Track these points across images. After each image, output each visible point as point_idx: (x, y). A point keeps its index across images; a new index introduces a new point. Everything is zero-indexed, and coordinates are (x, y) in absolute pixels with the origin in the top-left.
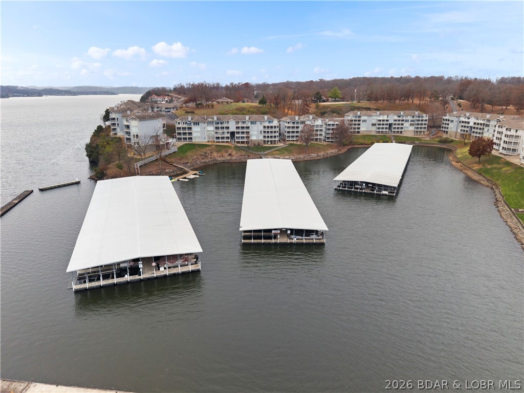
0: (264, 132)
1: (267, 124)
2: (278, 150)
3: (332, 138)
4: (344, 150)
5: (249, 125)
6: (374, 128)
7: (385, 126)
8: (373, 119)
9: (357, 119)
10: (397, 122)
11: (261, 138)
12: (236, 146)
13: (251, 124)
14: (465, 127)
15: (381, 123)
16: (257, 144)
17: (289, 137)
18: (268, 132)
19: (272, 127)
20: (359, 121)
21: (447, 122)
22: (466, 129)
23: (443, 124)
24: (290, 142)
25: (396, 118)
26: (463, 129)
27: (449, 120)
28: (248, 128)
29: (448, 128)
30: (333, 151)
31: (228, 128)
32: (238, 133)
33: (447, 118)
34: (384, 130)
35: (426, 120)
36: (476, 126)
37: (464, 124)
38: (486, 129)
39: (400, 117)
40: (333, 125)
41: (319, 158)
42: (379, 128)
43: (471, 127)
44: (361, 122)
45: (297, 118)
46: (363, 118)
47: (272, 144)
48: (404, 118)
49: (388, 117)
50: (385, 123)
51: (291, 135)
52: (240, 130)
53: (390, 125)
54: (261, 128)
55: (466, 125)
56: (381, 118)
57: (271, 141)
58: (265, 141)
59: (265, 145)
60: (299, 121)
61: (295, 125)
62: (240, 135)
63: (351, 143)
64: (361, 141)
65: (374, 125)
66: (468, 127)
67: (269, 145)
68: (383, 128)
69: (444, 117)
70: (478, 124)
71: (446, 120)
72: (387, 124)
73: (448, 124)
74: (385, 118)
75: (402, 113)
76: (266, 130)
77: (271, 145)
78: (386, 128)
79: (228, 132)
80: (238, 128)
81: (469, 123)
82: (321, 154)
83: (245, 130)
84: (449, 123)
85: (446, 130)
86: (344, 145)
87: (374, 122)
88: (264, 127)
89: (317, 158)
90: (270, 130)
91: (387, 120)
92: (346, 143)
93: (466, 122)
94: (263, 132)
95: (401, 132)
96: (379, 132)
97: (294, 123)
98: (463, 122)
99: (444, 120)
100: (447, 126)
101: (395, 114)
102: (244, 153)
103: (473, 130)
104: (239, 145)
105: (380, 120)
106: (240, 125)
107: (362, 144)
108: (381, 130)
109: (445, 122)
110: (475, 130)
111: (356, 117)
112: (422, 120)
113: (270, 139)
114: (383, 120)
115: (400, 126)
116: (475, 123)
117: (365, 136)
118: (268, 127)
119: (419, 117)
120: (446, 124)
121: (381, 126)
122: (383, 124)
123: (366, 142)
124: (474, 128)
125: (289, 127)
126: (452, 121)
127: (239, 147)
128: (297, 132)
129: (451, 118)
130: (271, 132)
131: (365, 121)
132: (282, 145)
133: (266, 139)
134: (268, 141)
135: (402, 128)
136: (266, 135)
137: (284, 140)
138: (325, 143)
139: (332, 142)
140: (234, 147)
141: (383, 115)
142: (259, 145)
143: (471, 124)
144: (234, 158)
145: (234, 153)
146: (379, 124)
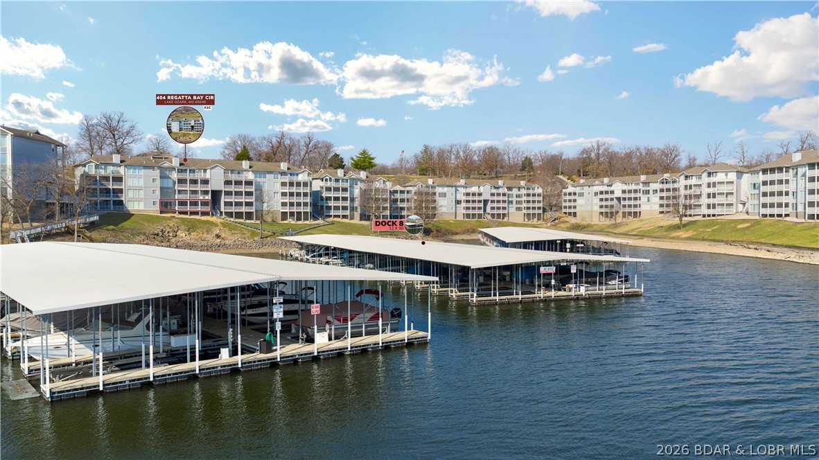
0: (284, 194)
6: (459, 209)
7: (477, 205)
9: (430, 191)
10: (496, 198)
11: (277, 206)
14: (606, 200)
15: (471, 198)
18: (291, 194)
19: (298, 184)
20: (434, 194)
21: (572, 197)
22: (609, 203)
23: (565, 201)
25: (493, 189)
26: (604, 203)
27: (575, 194)
28: (249, 183)
29: (575, 207)
31: (206, 182)
32: (228, 193)
33: (570, 189)
34: (477, 212)
35: (539, 195)
36: (627, 196)
37: (604, 196)
38: (644, 198)
39: (498, 188)
40: (402, 192)
42: (468, 208)
43: (619, 199)
44: (437, 197)
46: (439, 189)
47: (299, 219)
48: (506, 191)
49: (480, 188)
50: (476, 198)
51: (333, 204)
52: (232, 188)
53: (486, 202)
54: (277, 186)
55: (609, 196)
56: (469, 190)
57: (299, 214)
58: (284, 213)
59: (286, 221)
61: (340, 186)
62: (233, 199)
65: (458, 202)
66: (612, 199)
67: (295, 221)
68: (474, 208)
69: (564, 190)
70: (630, 192)
71: (570, 194)
72: (480, 201)
73: (575, 201)
74: (474, 189)
75: (500, 182)
76: (288, 191)
78: (480, 208)
79: (206, 192)
80: (228, 183)
81: (612, 192)
83: (244, 189)
84: (576, 197)
85: (572, 210)
88: (283, 184)
90: (295, 190)
91: (480, 194)
93: (607, 192)
94: (279, 195)
95: (504, 215)
96: (468, 215)
97: (337, 180)
98: (601, 193)
99: (565, 194)
100: (572, 204)
101: (490, 184)
103: (623, 203)
105: (468, 194)
106: (233, 177)
108: (471, 212)
109: (568, 198)
110: (627, 203)
112: (534, 195)
113: (295, 210)
114: (474, 194)
115: (501, 205)
116: (624, 192)
118: (291, 184)
119: (528, 189)
120: (570, 201)
121: (471, 205)
122: (474, 201)
124: (624, 199)
125: (328, 189)
126: (581, 195)
128: (345, 199)
129: (578, 190)
130: (298, 194)
131: (444, 195)
132: (319, 221)
133: (288, 210)
134: (292, 214)
135: (504, 208)
136: (288, 200)
141: (472, 184)
143: (618, 194)
145: (225, 233)
146: (468, 201)
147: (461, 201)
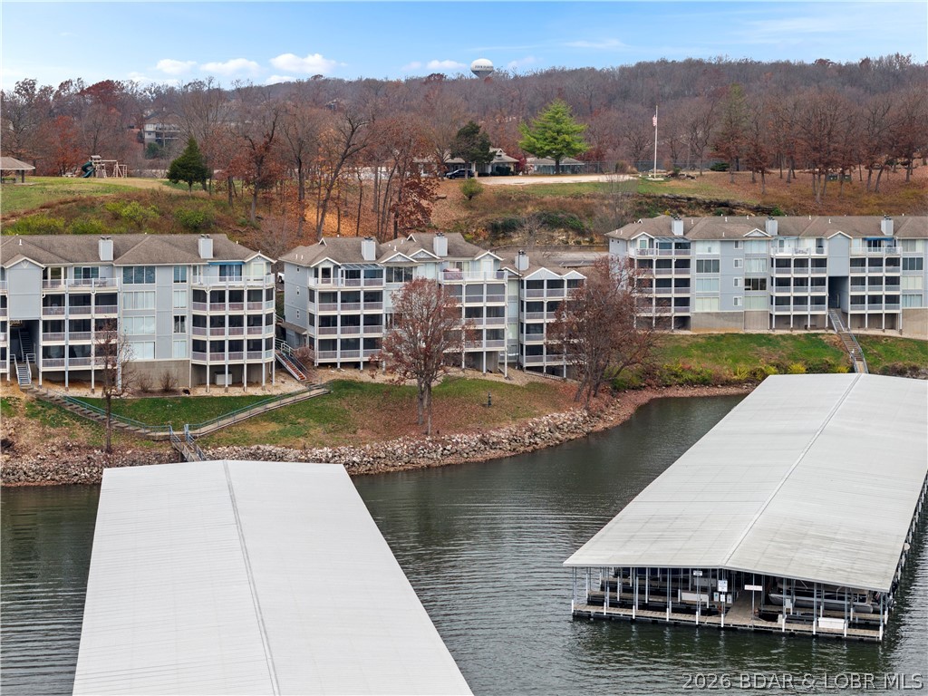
0: (198, 321)
1: (210, 281)
2: (271, 416)
3: (551, 350)
4: (620, 411)
5: (116, 283)
6: (758, 303)
7: (809, 292)
8: (748, 257)
9: (674, 256)
10: (867, 272)
11: (180, 351)
12: (40, 400)
13: (127, 280)
15: (792, 274)
16: (157, 386)
17: (328, 345)
18: (218, 322)
19: (236, 296)
20: (683, 264)
24: (335, 375)
25: (859, 249)
28: (109, 299)
30: (562, 417)
32: (55, 327)
34: (809, 310)
39: (875, 243)
40: (555, 284)
41: (491, 454)
42: (782, 301)
44: (692, 273)
45: (369, 249)
46: (699, 251)
47: (237, 382)
48: (900, 252)
49: (820, 246)
50: (809, 273)
51: (339, 335)
52: (67, 315)
53: (836, 284)
54: (181, 301)
56: (787, 252)
57: (236, 370)
58: (199, 369)
59: (201, 392)
60: (382, 264)
61: (362, 286)
62: (66, 340)
63: (649, 377)
64: (700, 364)
65: (755, 284)
67: (223, 388)
68: (800, 301)
72: (818, 282)
74: (808, 248)
75: (886, 226)
76: (208, 312)
77: (236, 392)
78: (818, 301)
80: (52, 301)
82: (503, 432)
83: (93, 314)
86: (618, 388)
87: (757, 270)
88: (198, 296)
89: (479, 458)
90: (227, 311)
91: (820, 263)
92: (628, 374)
94: (188, 323)
95: (892, 318)
96: (783, 320)
97: (353, 275)
101: (855, 233)
102: (83, 435)
104: (58, 392)
105: (783, 263)
106: (66, 286)
107: (705, 383)
108: (792, 311)
111: (664, 246)
113: (227, 361)
114: (801, 263)
115: (883, 291)
117: (716, 343)
118: (218, 296)
121: (792, 292)
122: (801, 282)
123: (726, 372)
125: (328, 297)
127: (58, 404)
128: (373, 320)
130: (236, 321)
131: (709, 266)
132: (291, 386)
133: (208, 361)
134: (218, 370)
135: (893, 300)
136: (208, 336)
137: (304, 364)
138: (520, 379)
139: (553, 371)
140: (30, 405)
141: (798, 235)
142: (167, 390)
144: (27, 462)
145: (29, 434)
146: (783, 283)
147: (764, 281)
